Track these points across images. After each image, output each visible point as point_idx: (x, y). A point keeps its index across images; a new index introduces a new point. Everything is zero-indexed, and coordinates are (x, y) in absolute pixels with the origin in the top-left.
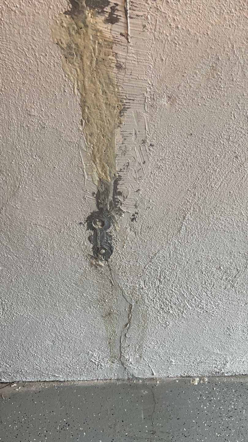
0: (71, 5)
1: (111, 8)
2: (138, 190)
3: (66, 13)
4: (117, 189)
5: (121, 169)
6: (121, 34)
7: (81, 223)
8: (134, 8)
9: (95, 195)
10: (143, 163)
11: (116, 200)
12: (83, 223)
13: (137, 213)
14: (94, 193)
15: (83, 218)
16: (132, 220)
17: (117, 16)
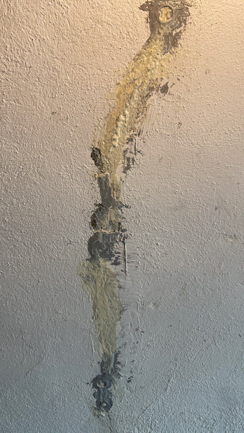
0: (90, 256)
1: (116, 258)
2: (133, 361)
3: (87, 260)
4: (117, 360)
5: (120, 347)
6: (122, 271)
7: (88, 383)
8: (130, 258)
9: (100, 364)
10: (137, 343)
11: (116, 368)
12: (90, 383)
13: (132, 377)
14: (99, 362)
15: (89, 379)
16: (128, 382)
17: (119, 262)
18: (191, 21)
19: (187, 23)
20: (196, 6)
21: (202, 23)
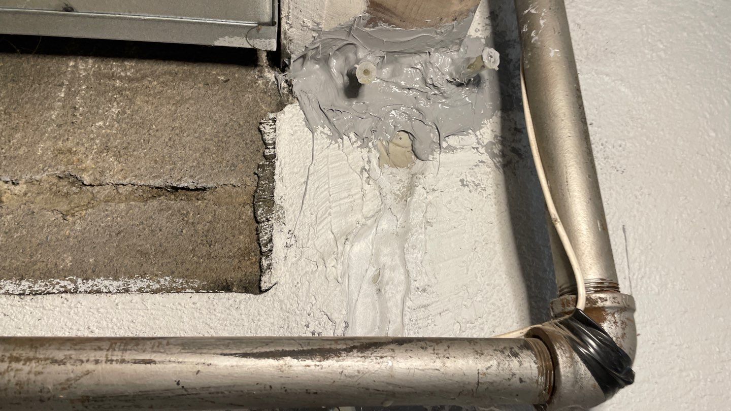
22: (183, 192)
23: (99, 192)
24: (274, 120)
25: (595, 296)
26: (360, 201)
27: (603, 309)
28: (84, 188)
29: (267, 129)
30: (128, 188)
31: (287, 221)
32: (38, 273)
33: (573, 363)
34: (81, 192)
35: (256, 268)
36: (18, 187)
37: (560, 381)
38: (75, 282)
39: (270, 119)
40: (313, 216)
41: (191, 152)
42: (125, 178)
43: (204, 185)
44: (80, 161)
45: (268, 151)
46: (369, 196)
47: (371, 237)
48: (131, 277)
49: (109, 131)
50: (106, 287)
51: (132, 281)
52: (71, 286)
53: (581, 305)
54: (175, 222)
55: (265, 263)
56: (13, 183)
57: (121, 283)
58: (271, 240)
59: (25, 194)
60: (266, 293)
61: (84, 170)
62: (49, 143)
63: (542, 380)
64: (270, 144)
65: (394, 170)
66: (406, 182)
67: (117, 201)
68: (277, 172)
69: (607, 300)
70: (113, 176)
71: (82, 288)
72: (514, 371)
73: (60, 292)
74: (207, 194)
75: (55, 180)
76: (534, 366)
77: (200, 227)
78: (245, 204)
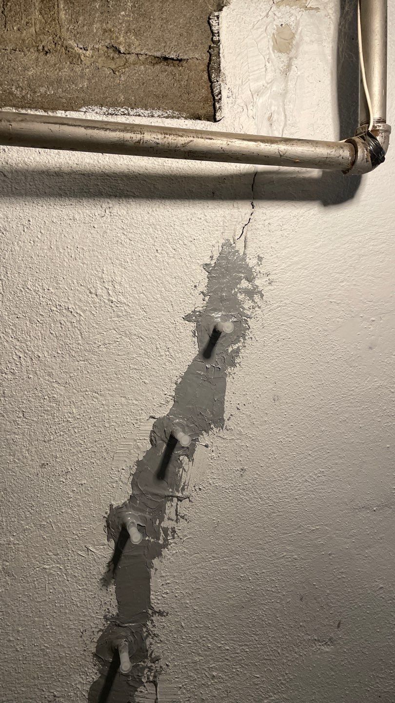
18: (251, 336)
19: (247, 338)
20: (257, 318)
21: (265, 339)
22: (171, 61)
23: (129, 58)
24: (218, 17)
25: (376, 125)
26: (264, 73)
27: (378, 130)
28: (121, 55)
29: (214, 22)
30: (144, 56)
31: (227, 83)
32: (109, 104)
33: (363, 152)
34: (120, 57)
35: (212, 108)
36: (88, 52)
37: (357, 159)
38: (128, 110)
39: (215, 16)
40: (241, 80)
41: (174, 35)
42: (142, 50)
43: (182, 57)
44: (117, 38)
45: (214, 37)
46: (269, 70)
47: (268, 95)
48: (153, 109)
49: (128, 19)
50: (143, 113)
51: (154, 111)
52: (126, 112)
53: (370, 129)
54: (170, 79)
55: (217, 105)
56: (85, 49)
57: (149, 112)
58: (220, 93)
59: (92, 57)
60: (219, 122)
61: (120, 44)
62: (98, 25)
63: (350, 158)
64: (216, 33)
65: (280, 54)
66: (286, 62)
67: (139, 64)
68: (221, 52)
69: (381, 127)
70: (135, 48)
71: (132, 113)
72: (341, 154)
73: (122, 115)
74: (184, 63)
75: (106, 49)
76: (348, 153)
77: (182, 83)
78: (204, 71)
